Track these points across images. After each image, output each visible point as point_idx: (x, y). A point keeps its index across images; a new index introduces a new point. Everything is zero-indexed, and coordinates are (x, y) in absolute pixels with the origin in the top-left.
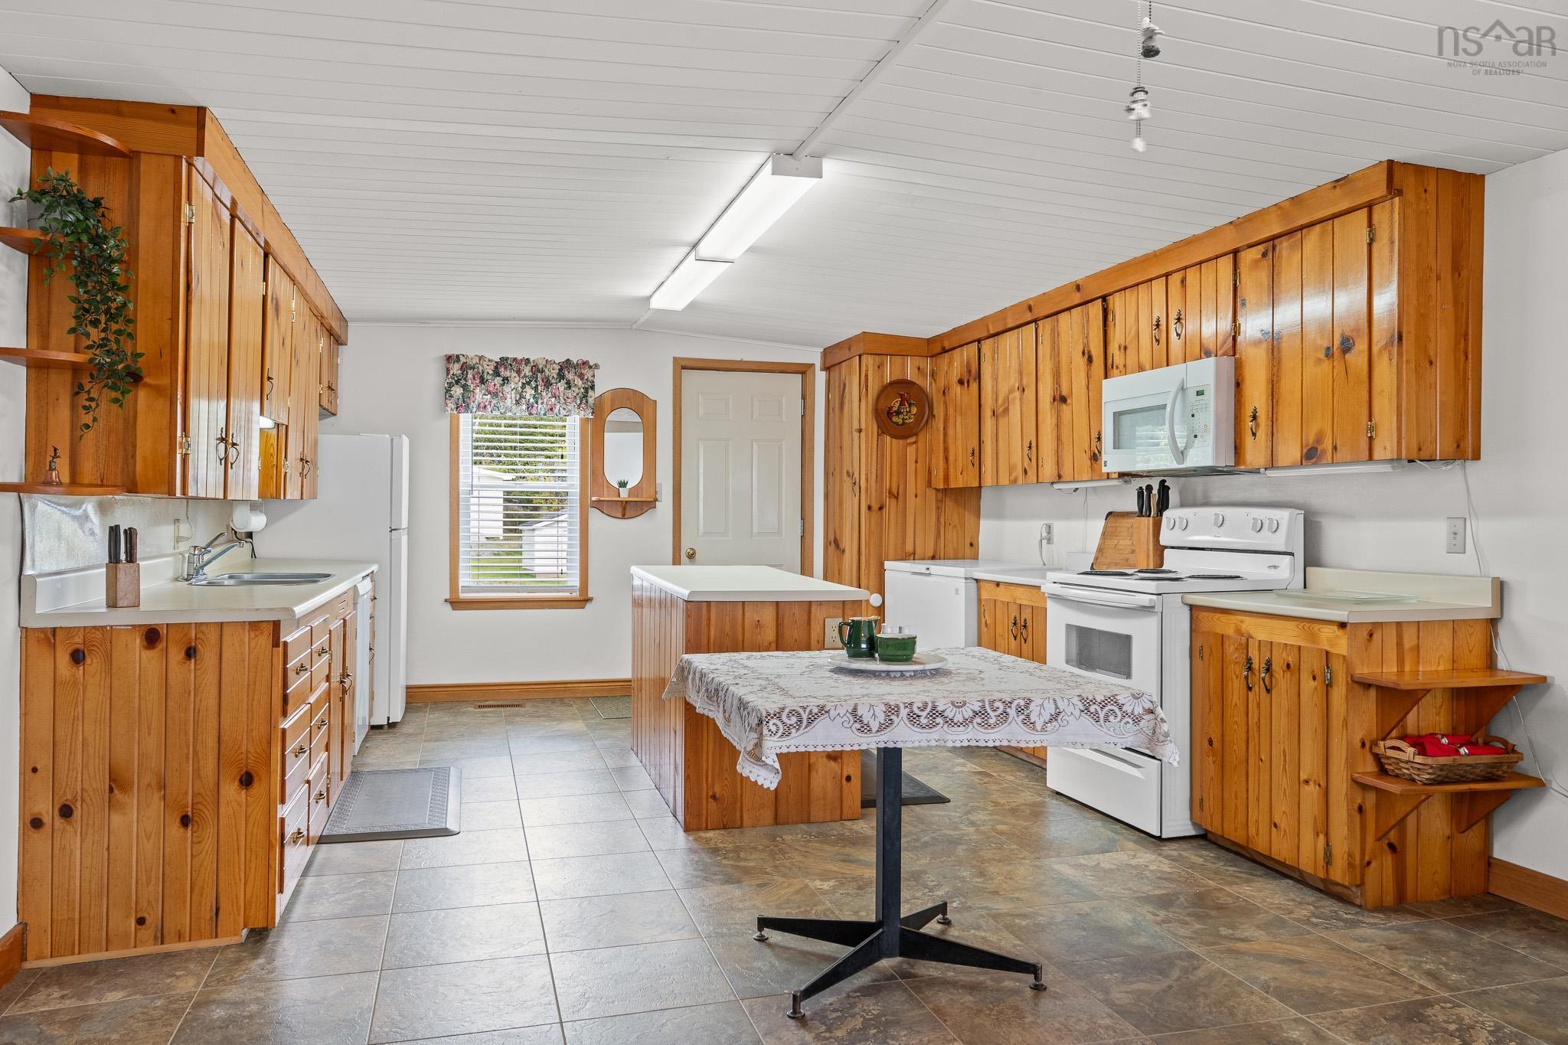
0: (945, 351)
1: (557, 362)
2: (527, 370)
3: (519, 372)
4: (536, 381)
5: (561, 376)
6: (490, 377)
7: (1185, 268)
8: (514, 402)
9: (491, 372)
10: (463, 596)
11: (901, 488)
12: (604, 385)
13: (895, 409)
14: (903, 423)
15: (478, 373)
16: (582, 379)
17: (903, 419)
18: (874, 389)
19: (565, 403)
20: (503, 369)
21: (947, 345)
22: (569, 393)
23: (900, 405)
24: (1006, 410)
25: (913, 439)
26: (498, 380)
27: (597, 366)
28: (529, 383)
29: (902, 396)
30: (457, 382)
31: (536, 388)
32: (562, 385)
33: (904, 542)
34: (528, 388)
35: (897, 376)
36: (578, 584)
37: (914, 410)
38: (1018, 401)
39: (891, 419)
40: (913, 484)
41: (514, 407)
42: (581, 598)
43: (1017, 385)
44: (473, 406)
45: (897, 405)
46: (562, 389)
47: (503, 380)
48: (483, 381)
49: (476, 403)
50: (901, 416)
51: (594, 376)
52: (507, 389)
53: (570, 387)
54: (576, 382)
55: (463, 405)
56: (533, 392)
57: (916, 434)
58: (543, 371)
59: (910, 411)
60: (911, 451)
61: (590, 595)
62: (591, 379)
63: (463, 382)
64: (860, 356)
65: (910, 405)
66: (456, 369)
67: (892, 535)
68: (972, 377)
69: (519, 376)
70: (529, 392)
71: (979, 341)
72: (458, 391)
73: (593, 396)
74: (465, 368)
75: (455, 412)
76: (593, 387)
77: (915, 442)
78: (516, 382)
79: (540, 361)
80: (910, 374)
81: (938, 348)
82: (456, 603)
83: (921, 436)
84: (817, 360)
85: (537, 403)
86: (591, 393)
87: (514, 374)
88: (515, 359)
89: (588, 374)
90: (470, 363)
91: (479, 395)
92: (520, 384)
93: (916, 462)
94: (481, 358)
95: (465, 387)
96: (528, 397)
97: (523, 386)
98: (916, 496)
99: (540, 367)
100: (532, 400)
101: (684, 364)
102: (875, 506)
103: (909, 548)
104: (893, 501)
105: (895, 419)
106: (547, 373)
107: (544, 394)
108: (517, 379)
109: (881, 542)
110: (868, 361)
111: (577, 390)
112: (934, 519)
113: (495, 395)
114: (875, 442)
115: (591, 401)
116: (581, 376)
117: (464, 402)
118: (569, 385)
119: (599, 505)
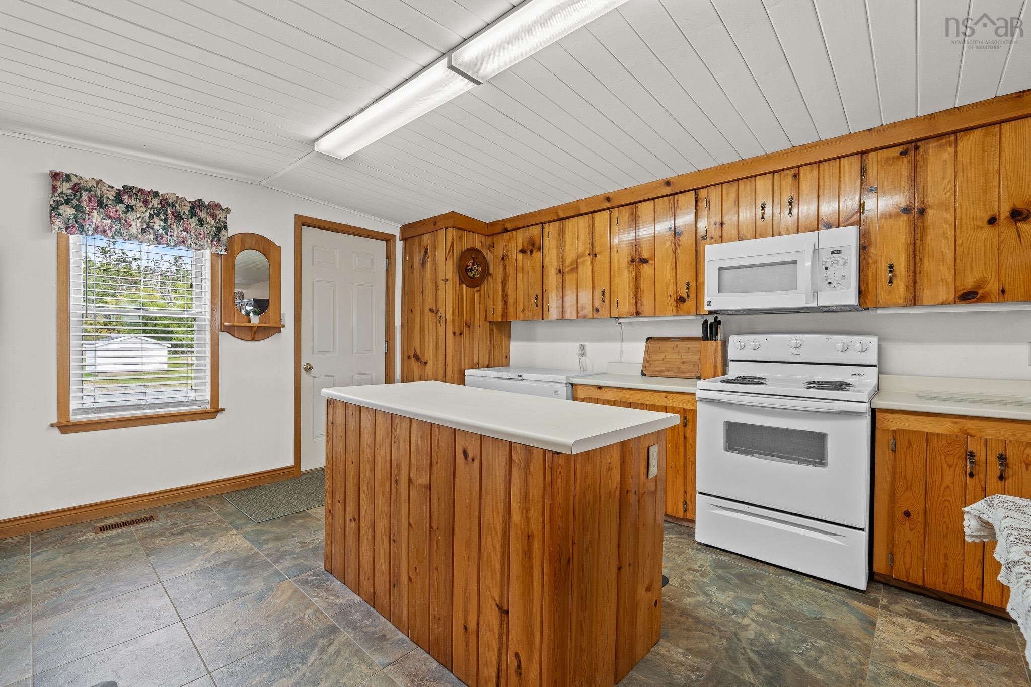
0: (506, 230)
1: (188, 200)
2: (155, 203)
3: (146, 202)
4: (165, 214)
5: (193, 213)
6: (110, 203)
7: (799, 166)
8: (140, 231)
9: (112, 198)
10: (74, 418)
11: (472, 320)
12: (234, 228)
13: (470, 267)
14: (474, 278)
15: (95, 196)
16: (214, 219)
17: (474, 274)
18: (456, 252)
19: (197, 239)
20: (126, 197)
21: (509, 226)
22: (201, 230)
23: (473, 265)
24: (575, 269)
25: (478, 289)
26: (120, 207)
27: (228, 211)
28: (158, 215)
29: (473, 259)
30: (67, 202)
31: (165, 221)
32: (193, 222)
33: (473, 357)
34: (156, 219)
35: (470, 246)
36: (208, 398)
37: (480, 269)
38: (589, 264)
39: (467, 274)
40: (478, 319)
41: (140, 236)
42: (213, 410)
43: (588, 252)
44: (90, 228)
45: (471, 264)
46: (193, 225)
47: (126, 208)
48: (101, 205)
49: (93, 226)
50: (473, 272)
51: (226, 218)
52: (131, 217)
53: (202, 225)
54: (208, 221)
55: (77, 225)
56: (162, 224)
57: (480, 285)
58: (173, 206)
59: (477, 270)
60: (477, 296)
61: (221, 407)
62: (223, 220)
63: (75, 203)
64: (446, 229)
65: (478, 265)
66: (65, 188)
67: (467, 352)
68: (533, 247)
69: (146, 206)
70: (157, 224)
71: (542, 224)
72: (68, 211)
73: (225, 235)
74: (76, 188)
75: (65, 232)
76: (225, 228)
77: (479, 291)
78: (142, 211)
79: (170, 196)
80: (477, 245)
81: (501, 229)
82: (66, 427)
83: (482, 286)
84: (397, 232)
85: (167, 234)
86: (223, 232)
87: (139, 204)
88: (141, 190)
89: (220, 216)
90: (83, 184)
91: (96, 218)
92: (147, 214)
93: (480, 304)
94: (98, 182)
95: (78, 208)
96: (156, 227)
97: (151, 217)
98: (480, 326)
99: (171, 201)
100: (161, 231)
101: (304, 221)
102: (458, 333)
103: (476, 360)
104: (467, 328)
105: (469, 274)
106: (178, 208)
107: (175, 227)
108: (144, 209)
109: (461, 357)
110: (451, 232)
111: (210, 229)
112: (488, 342)
113: (117, 220)
114: (457, 289)
115: (224, 239)
116: (214, 216)
117: (77, 222)
118: (201, 222)
119: (229, 330)
